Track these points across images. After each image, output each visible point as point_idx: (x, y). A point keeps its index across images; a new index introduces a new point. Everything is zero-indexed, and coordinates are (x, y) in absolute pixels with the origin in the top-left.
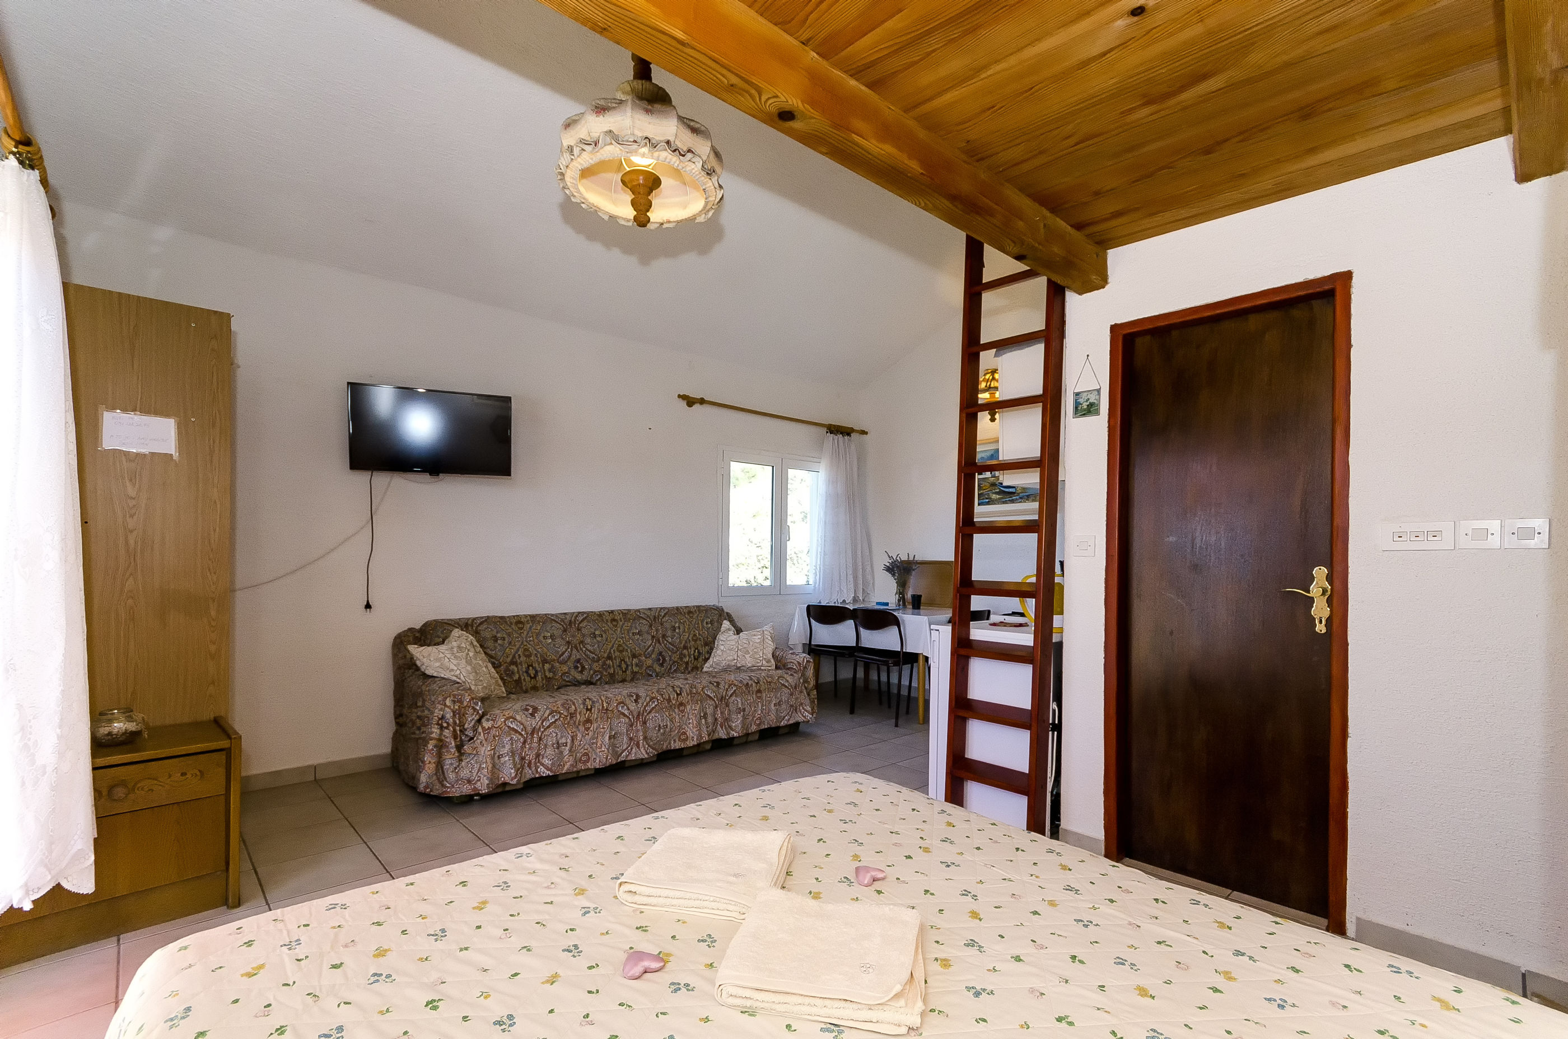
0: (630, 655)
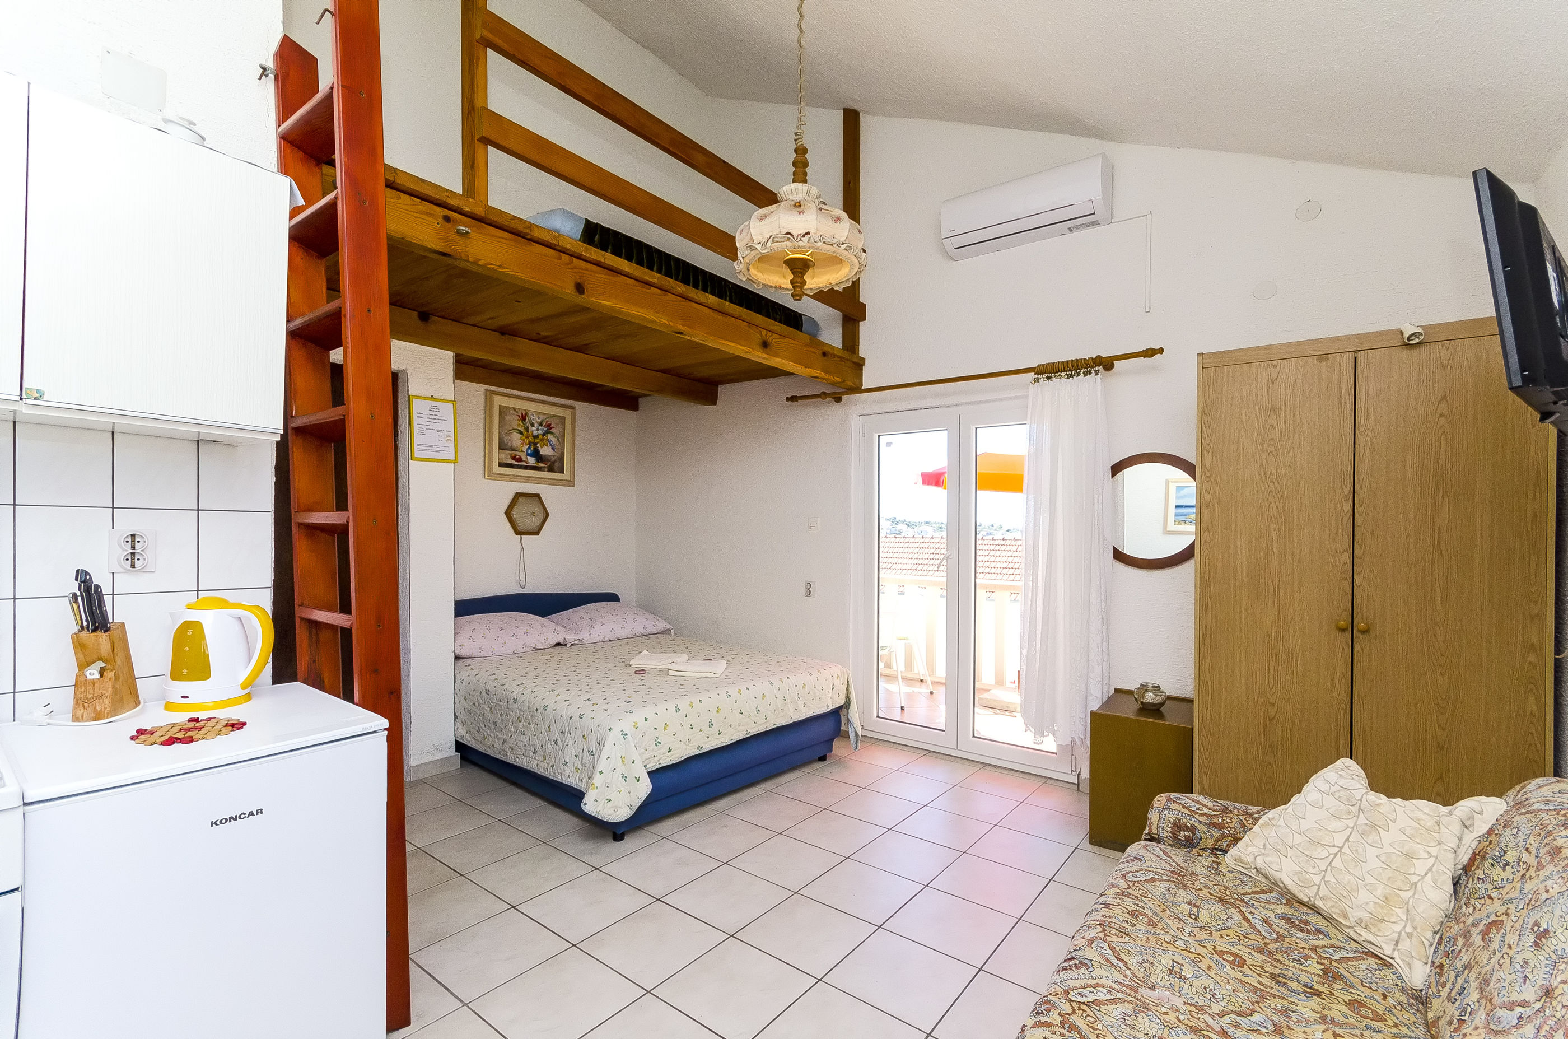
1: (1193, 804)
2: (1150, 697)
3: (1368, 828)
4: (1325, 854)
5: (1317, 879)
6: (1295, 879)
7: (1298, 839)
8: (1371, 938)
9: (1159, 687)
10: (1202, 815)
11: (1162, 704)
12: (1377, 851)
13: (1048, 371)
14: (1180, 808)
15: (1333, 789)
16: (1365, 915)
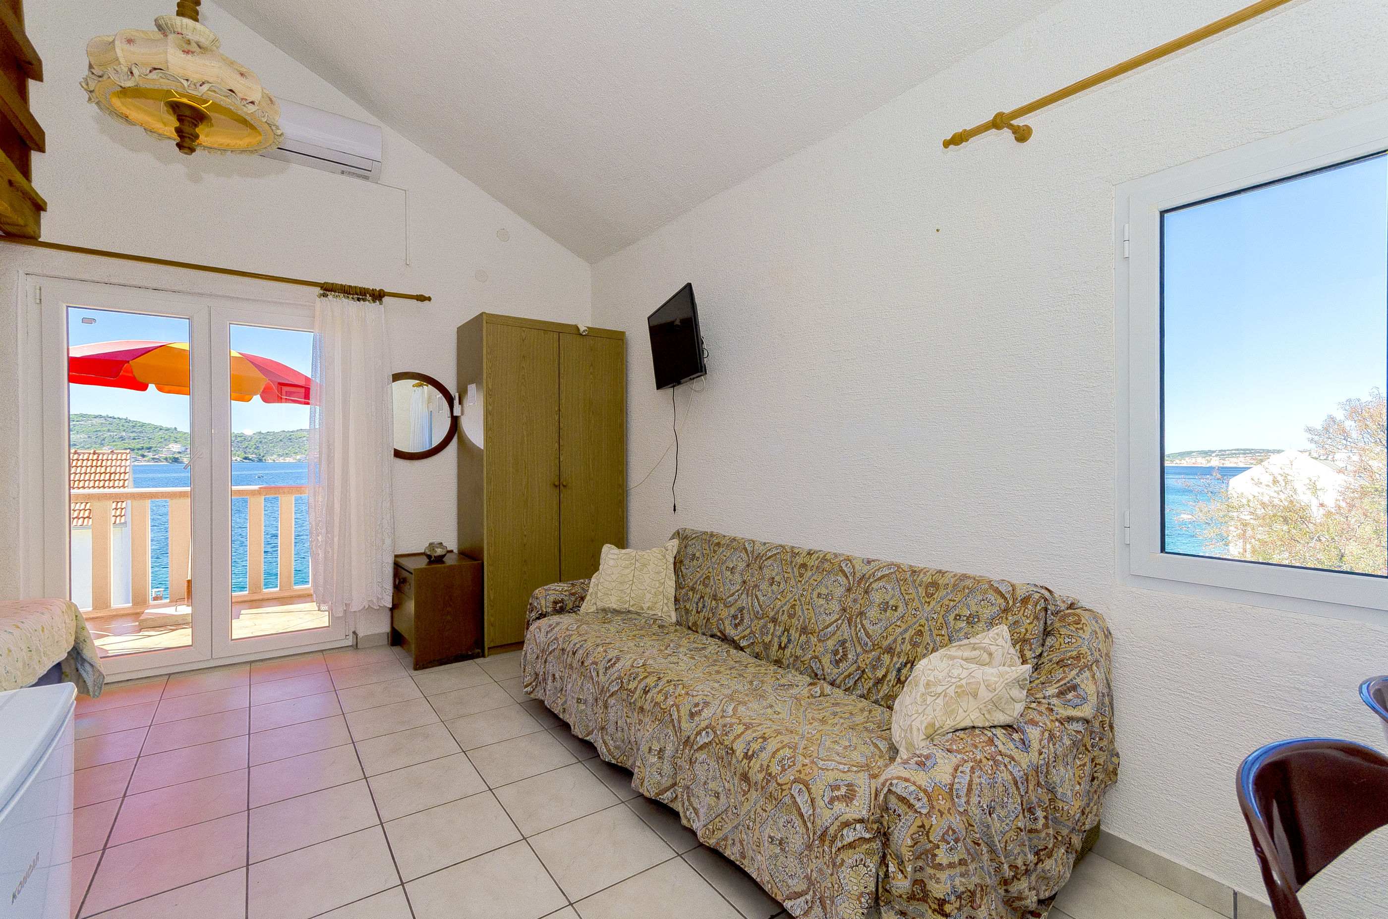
0: (799, 627)
1: (558, 588)
2: (439, 552)
3: (642, 567)
4: (628, 586)
5: (627, 599)
6: (618, 603)
7: (614, 584)
8: (653, 613)
9: (442, 543)
10: (565, 591)
11: (444, 556)
12: (649, 575)
13: (328, 289)
14: (554, 592)
15: (620, 556)
16: (649, 604)
